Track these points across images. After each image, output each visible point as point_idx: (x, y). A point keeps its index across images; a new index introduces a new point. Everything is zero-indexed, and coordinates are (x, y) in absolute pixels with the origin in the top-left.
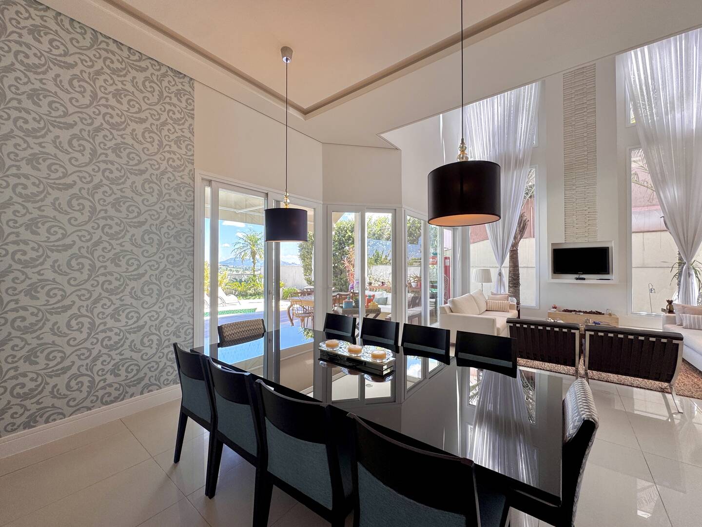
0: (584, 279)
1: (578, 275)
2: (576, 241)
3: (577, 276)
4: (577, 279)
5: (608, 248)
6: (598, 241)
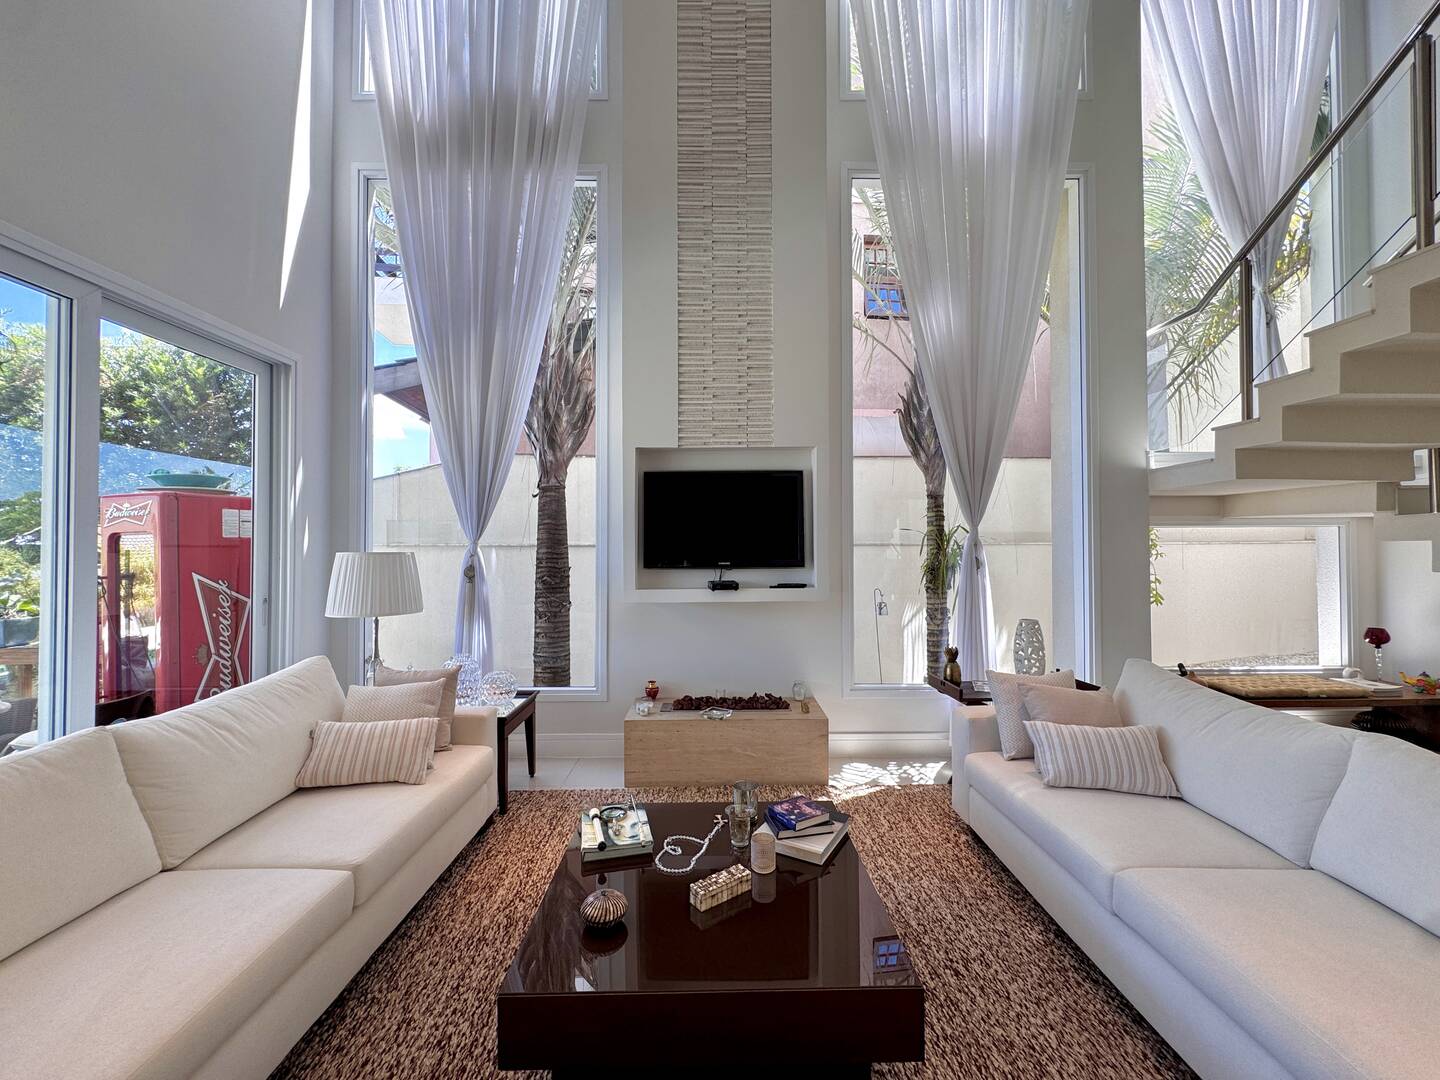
0: (732, 586)
1: (718, 572)
2: (714, 443)
3: (713, 575)
4: (716, 586)
5: (800, 473)
6: (773, 446)
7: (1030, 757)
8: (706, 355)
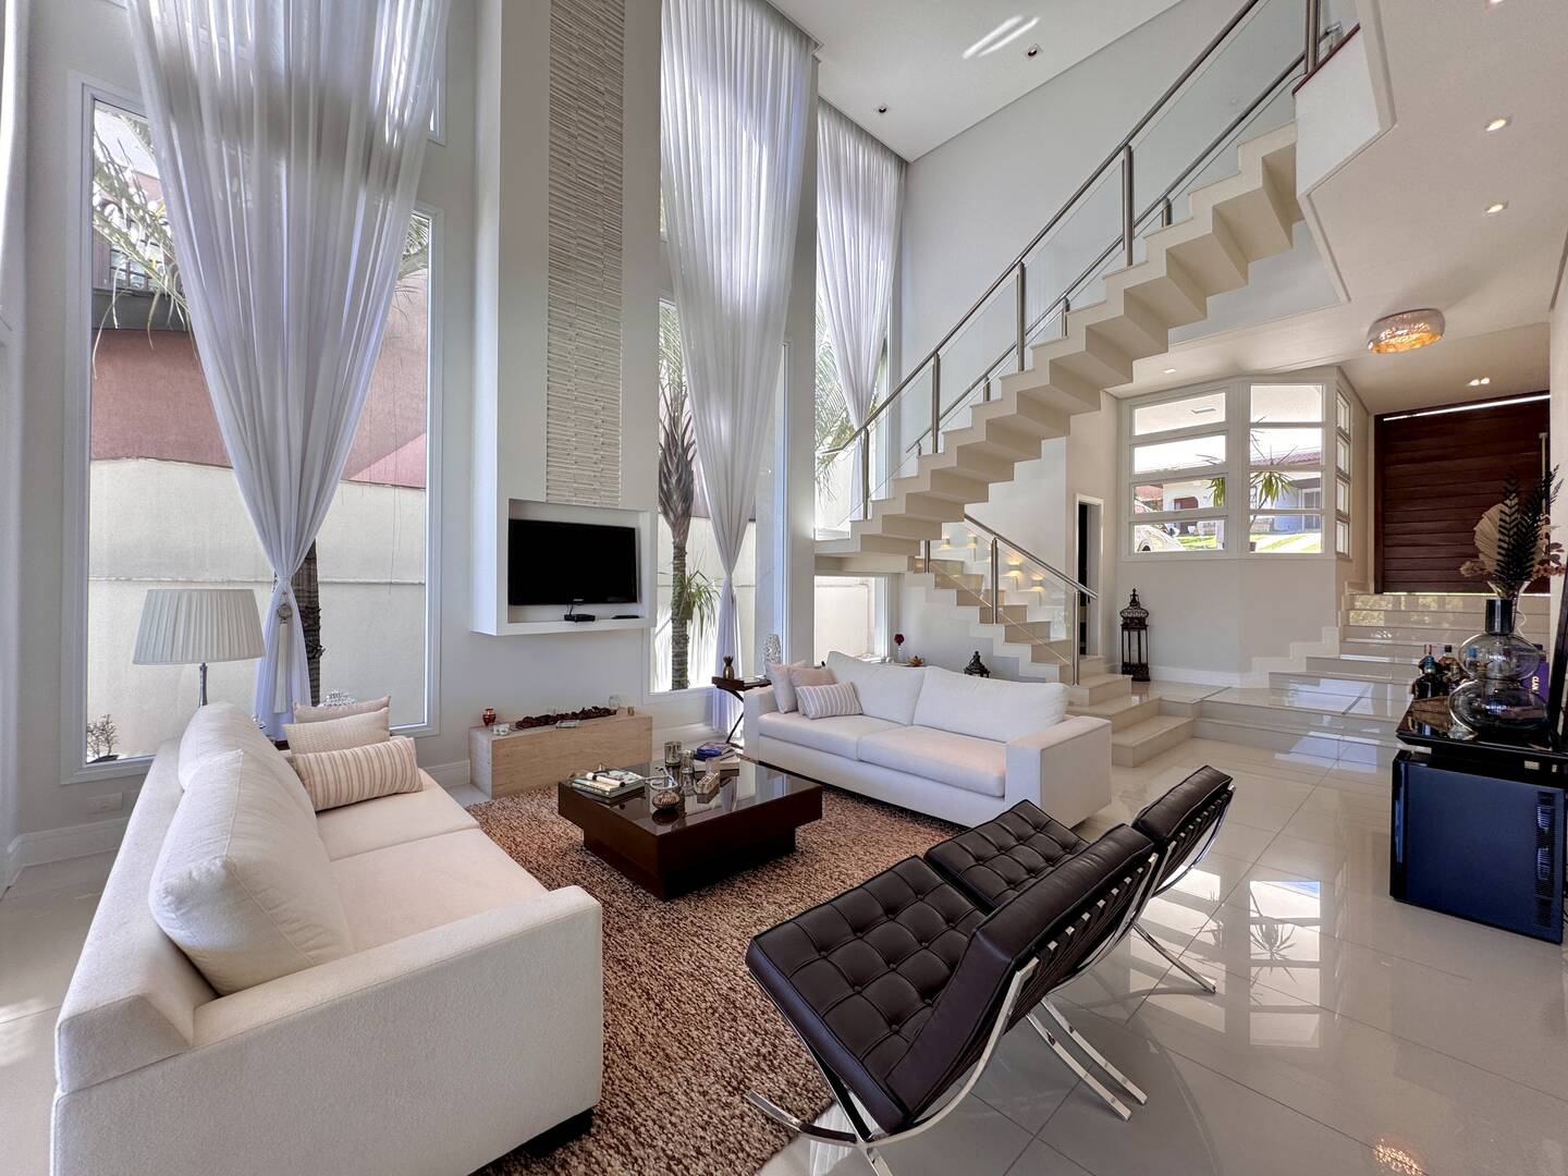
0: (589, 618)
1: (569, 607)
2: (574, 501)
4: (568, 618)
5: (633, 530)
6: (619, 507)
7: (796, 710)
8: (570, 427)
